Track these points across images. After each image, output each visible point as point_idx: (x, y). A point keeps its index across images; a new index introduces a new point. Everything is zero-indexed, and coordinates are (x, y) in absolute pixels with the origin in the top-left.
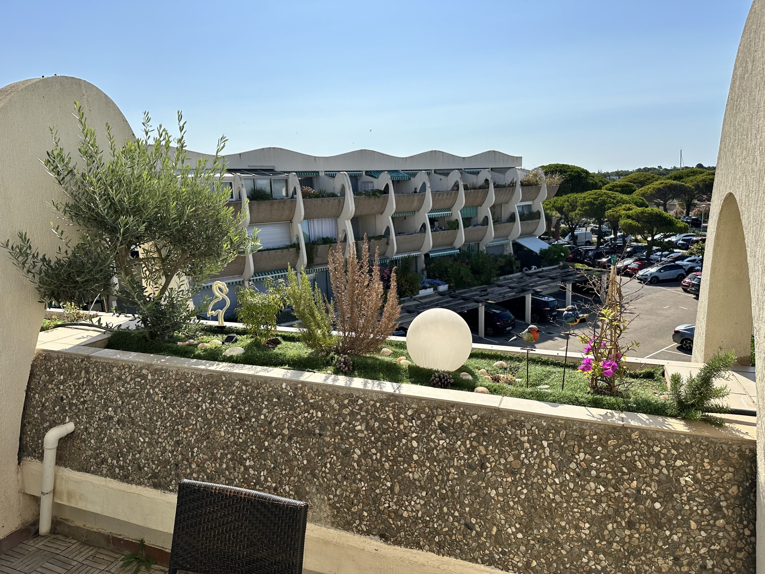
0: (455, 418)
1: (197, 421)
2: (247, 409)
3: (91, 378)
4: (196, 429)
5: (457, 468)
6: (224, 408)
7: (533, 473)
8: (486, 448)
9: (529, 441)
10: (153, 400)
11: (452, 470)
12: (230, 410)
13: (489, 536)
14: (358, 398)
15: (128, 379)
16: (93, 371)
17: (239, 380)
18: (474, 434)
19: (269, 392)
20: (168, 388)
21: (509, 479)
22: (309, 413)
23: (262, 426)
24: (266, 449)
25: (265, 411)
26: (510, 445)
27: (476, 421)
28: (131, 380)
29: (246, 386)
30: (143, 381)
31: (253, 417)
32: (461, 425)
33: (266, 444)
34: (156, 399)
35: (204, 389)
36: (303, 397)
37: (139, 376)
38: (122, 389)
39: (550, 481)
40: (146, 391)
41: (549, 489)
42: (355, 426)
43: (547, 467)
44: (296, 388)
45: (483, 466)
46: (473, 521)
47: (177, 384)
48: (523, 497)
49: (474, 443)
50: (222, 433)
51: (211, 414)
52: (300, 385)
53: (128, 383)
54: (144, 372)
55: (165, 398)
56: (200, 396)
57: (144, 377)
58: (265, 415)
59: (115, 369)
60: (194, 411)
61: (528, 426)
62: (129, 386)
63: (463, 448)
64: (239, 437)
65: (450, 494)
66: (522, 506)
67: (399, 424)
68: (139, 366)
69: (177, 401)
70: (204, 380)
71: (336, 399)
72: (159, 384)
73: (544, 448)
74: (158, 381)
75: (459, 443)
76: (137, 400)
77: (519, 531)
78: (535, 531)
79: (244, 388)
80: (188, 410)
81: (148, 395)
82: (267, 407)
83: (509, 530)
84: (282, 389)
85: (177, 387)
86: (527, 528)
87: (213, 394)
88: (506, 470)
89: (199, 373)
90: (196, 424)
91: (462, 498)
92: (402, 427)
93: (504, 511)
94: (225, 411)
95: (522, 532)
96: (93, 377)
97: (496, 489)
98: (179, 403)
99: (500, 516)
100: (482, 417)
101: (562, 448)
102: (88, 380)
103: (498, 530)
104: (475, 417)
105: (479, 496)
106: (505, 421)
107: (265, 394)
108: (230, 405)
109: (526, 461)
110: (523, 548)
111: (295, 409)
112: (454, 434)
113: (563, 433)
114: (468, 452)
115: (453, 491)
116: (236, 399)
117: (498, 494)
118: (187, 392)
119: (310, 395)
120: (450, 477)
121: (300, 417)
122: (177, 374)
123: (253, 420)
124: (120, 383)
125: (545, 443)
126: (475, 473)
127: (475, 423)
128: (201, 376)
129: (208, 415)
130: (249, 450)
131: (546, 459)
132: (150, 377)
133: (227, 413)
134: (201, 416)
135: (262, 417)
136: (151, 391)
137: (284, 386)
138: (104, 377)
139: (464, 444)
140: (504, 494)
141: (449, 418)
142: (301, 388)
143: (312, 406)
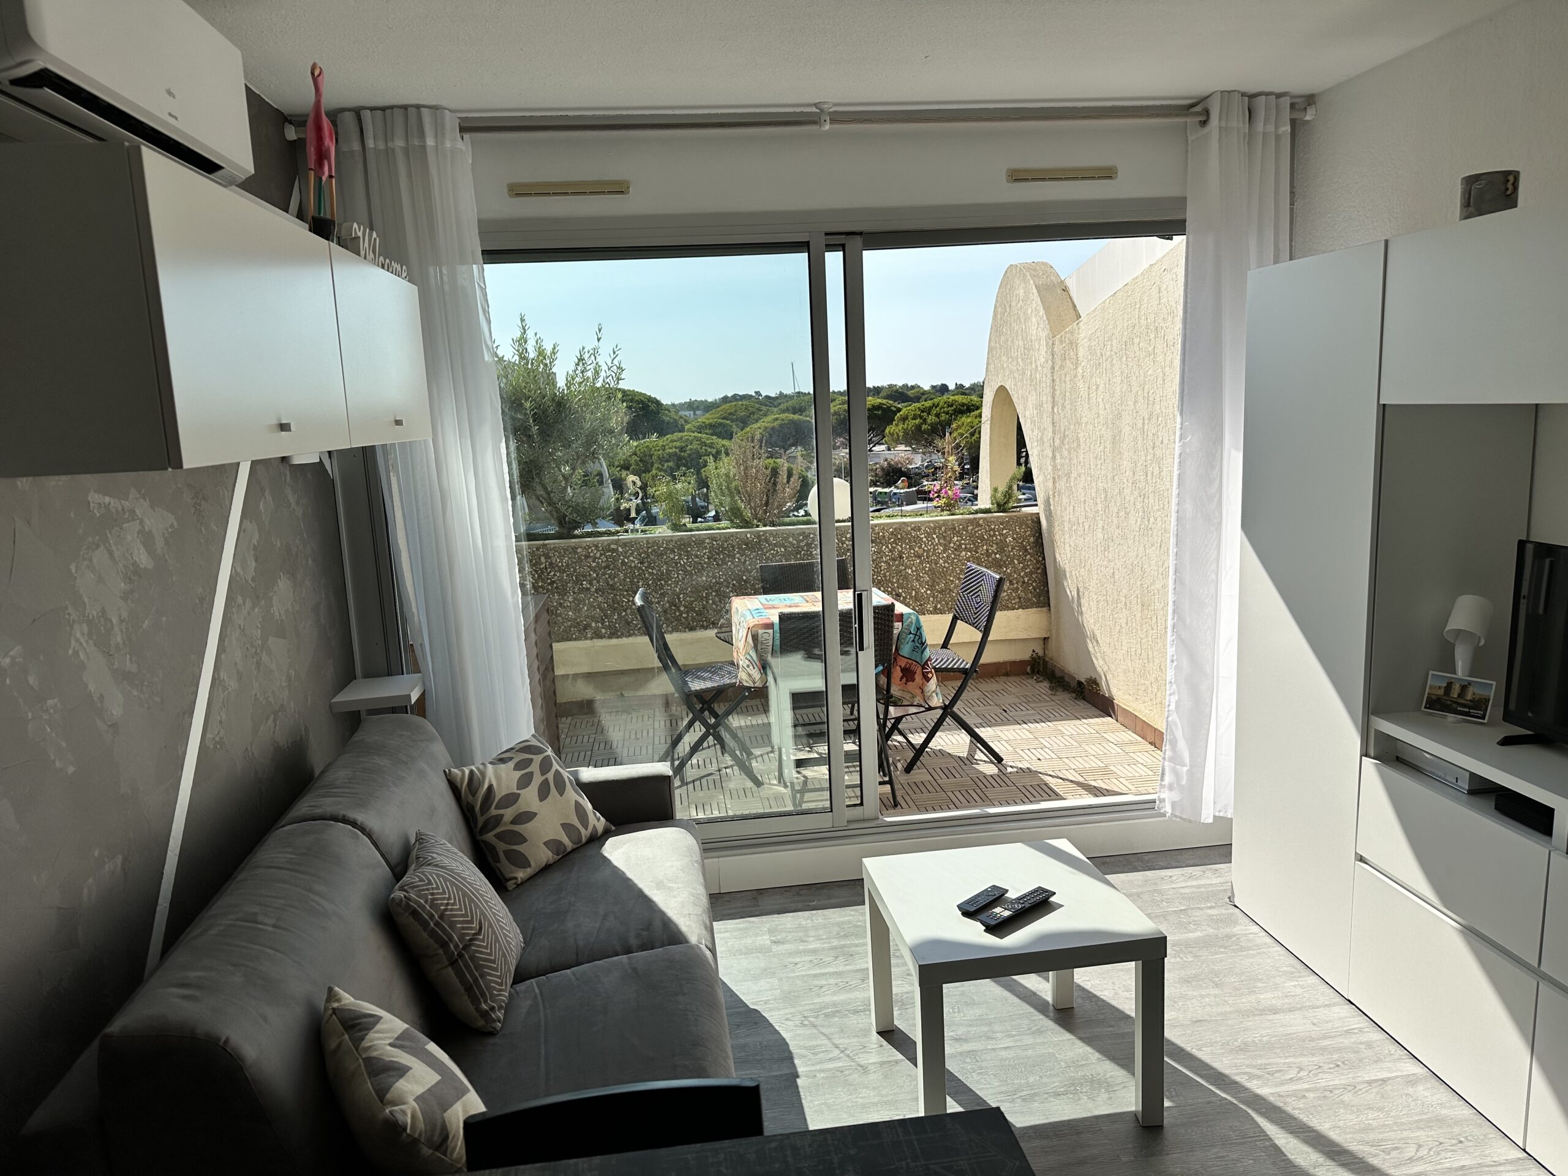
0: (879, 533)
1: (678, 574)
2: (722, 557)
3: (554, 562)
4: (679, 580)
5: (886, 562)
6: (701, 560)
7: (931, 554)
8: (901, 546)
9: (925, 537)
10: (631, 567)
11: (882, 564)
12: (706, 560)
13: (911, 597)
14: (810, 533)
15: (598, 555)
16: (554, 555)
17: (708, 538)
18: (892, 540)
19: (738, 542)
20: (643, 555)
21: (918, 561)
22: (774, 550)
23: (737, 566)
24: (745, 581)
25: (738, 555)
26: (915, 541)
27: (892, 532)
28: (601, 555)
29: (716, 541)
30: (614, 554)
31: (729, 561)
32: (884, 537)
33: (744, 578)
34: (633, 565)
35: (678, 550)
36: (766, 540)
37: (609, 551)
38: (594, 564)
39: (941, 556)
40: (620, 561)
41: (941, 561)
42: (811, 552)
43: (938, 549)
44: (759, 536)
45: (901, 557)
46: (900, 591)
47: (650, 550)
48: (927, 569)
49: (894, 545)
50: (704, 578)
51: (690, 567)
52: (762, 533)
53: (599, 558)
54: (612, 546)
55: (641, 563)
56: (675, 556)
57: (613, 551)
58: (738, 558)
59: (579, 550)
60: (673, 567)
61: (923, 528)
62: (600, 561)
63: (887, 549)
64: (720, 578)
65: (883, 579)
66: (927, 574)
67: (842, 544)
68: (606, 543)
69: (654, 563)
70: (676, 543)
71: (793, 537)
72: (632, 554)
73: (934, 539)
74: (630, 552)
75: (884, 547)
76: (612, 570)
77: (927, 589)
78: (937, 587)
79: (714, 543)
80: (668, 568)
81: (623, 563)
82: (738, 553)
83: (922, 591)
84: (747, 538)
85: (651, 552)
86: (932, 587)
87: (687, 552)
88: (915, 556)
89: (669, 538)
90: (678, 577)
91: (891, 579)
92: (845, 545)
93: (918, 580)
94: (702, 562)
95: (930, 590)
96: (556, 560)
97: (911, 569)
98: (657, 564)
99: (916, 584)
100: (895, 529)
101: (944, 537)
102: (551, 564)
103: (916, 592)
104: (891, 530)
105: (902, 575)
106: (909, 528)
107: (735, 544)
108: (706, 557)
109: (926, 549)
110: (931, 599)
111: (762, 550)
112: (880, 543)
113: (943, 528)
114: (891, 551)
115: (885, 576)
116: (710, 552)
117: (912, 572)
118: (662, 555)
119: (771, 539)
120: (882, 568)
121: (768, 554)
122: (648, 543)
123: (729, 563)
124: (590, 560)
125: (934, 536)
126: (897, 562)
128: (672, 541)
129: (688, 568)
130: (731, 585)
131: (937, 545)
132: (620, 549)
133: (705, 563)
134: (682, 570)
135: (737, 560)
136: (626, 560)
137: (749, 536)
138: (569, 558)
139: (887, 547)
140: (916, 570)
141: (875, 534)
142: (763, 535)
143: (775, 545)
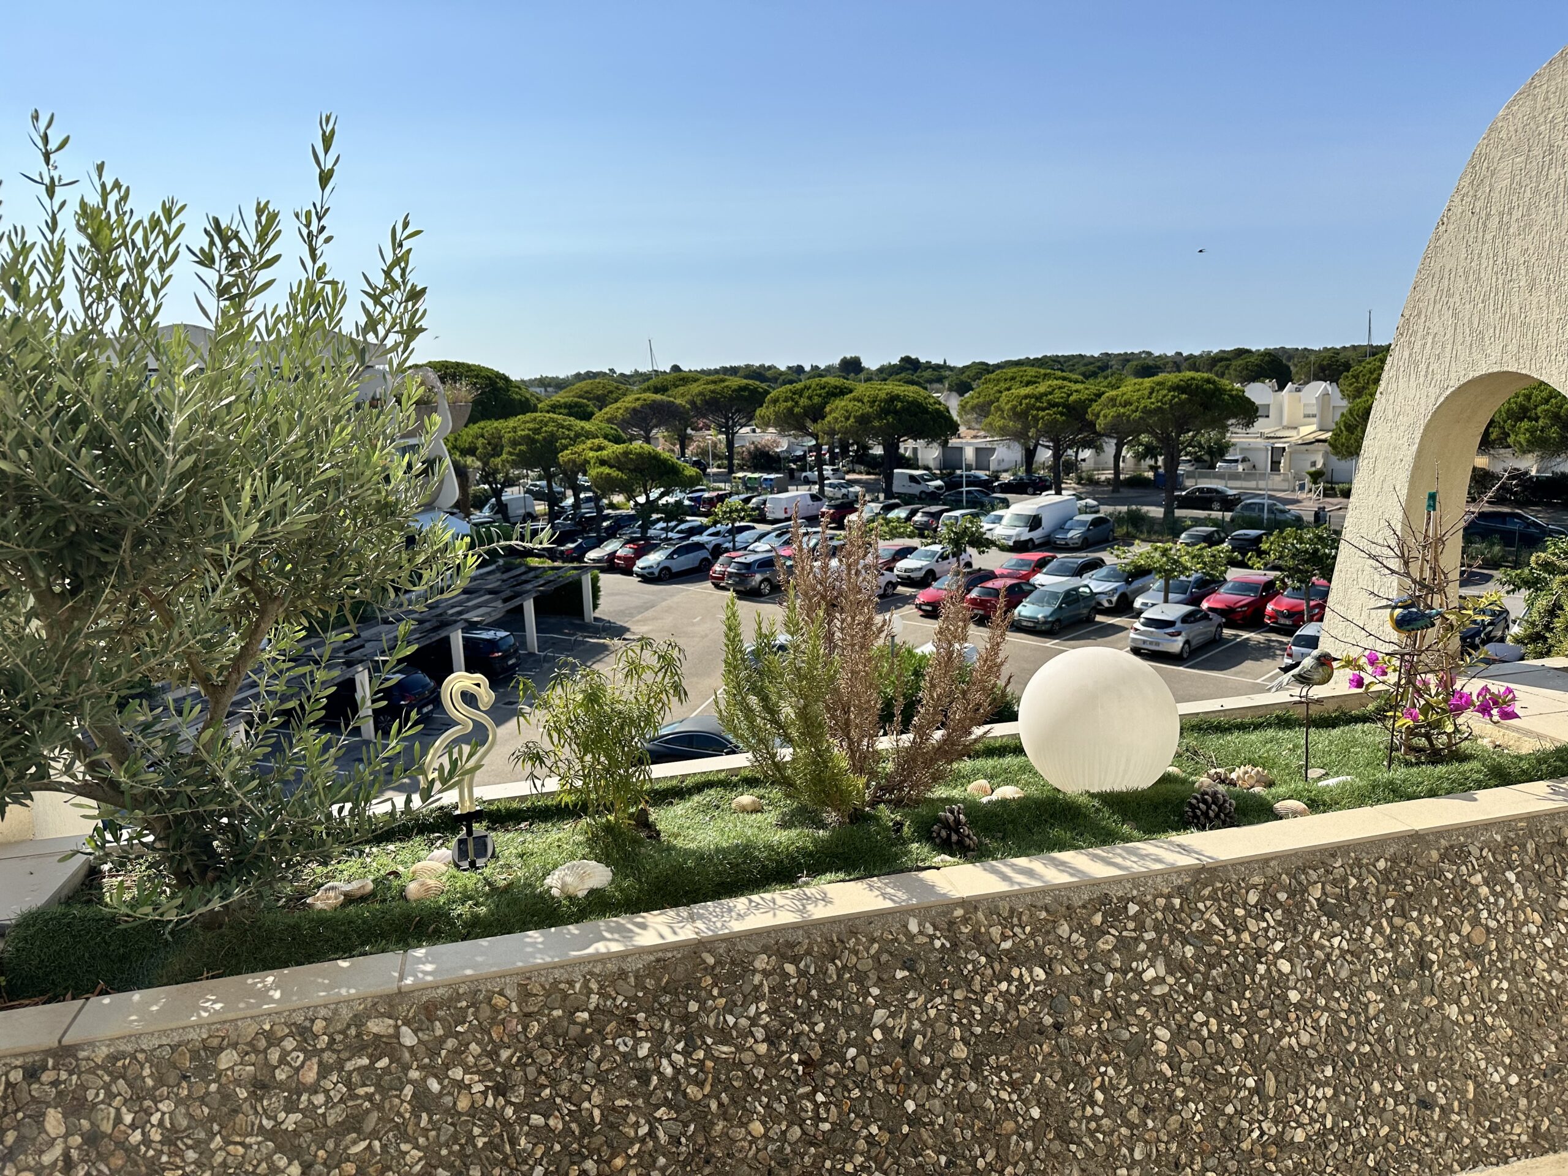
0: (1345, 880)
1: (652, 1122)
2: (820, 1028)
3: (107, 1127)
4: (658, 1149)
5: (1380, 987)
6: (740, 1049)
7: (1509, 942)
8: (1419, 922)
9: (1486, 882)
10: (452, 1111)
11: (1371, 994)
12: (762, 1048)
13: (1464, 1108)
14: (1126, 900)
15: (310, 1075)
16: (111, 1096)
17: (765, 950)
18: (1390, 902)
19: (876, 958)
20: (505, 1054)
21: (1475, 972)
22: (1009, 979)
23: (883, 1060)
24: (914, 1120)
25: (880, 1014)
26: (1457, 901)
27: (1386, 873)
28: (324, 1071)
29: (795, 960)
30: (383, 1063)
31: (848, 1044)
32: (1364, 892)
33: (910, 1106)
34: (463, 1104)
35: (650, 1013)
36: (979, 940)
37: (359, 1049)
38: (290, 1122)
39: (1539, 948)
40: (408, 1091)
41: (1541, 965)
42: (1139, 974)
43: (1526, 922)
44: (951, 923)
45: (1423, 963)
46: (1432, 1087)
47: (535, 1028)
48: (1504, 997)
49: (1398, 921)
50: (757, 1128)
51: (701, 1085)
52: (959, 912)
53: (314, 1089)
54: (376, 1026)
55: (500, 1090)
56: (638, 1041)
57: (387, 1045)
58: (883, 1027)
59: (227, 1059)
60: (632, 1095)
61: (1475, 852)
62: (319, 1099)
63: (1379, 939)
64: (817, 1119)
65: (1378, 1049)
66: (1507, 1017)
68: (346, 1014)
69: (554, 1083)
70: (640, 985)
72: (458, 1053)
73: (1511, 886)
74: (451, 1043)
75: (1369, 930)
76: (374, 1135)
78: (1537, 1059)
79: (790, 968)
80: (609, 1098)
81: (422, 1101)
82: (882, 1002)
83: (1496, 1078)
84: (911, 937)
85: (539, 1037)
87: (686, 1018)
88: (1467, 956)
89: (611, 967)
90: (652, 1133)
91: (1402, 1047)
92: (1246, 937)
93: (1481, 1042)
94: (747, 1057)
95: (1515, 1070)
96: (119, 1119)
97: (1458, 1002)
98: (564, 1088)
99: (1475, 1055)
100: (1393, 860)
101: (1539, 876)
102: (92, 1139)
103: (1478, 1085)
104: (1381, 864)
105: (1431, 1030)
106: (1435, 855)
107: (866, 965)
108: (760, 1034)
109: (1493, 924)
110: (1523, 1102)
112: (1356, 915)
113: (1531, 846)
114: (1391, 945)
116: (773, 1011)
117: (1461, 1013)
118: (584, 1041)
121: (989, 999)
122: (525, 994)
123: (852, 1052)
124: (274, 1101)
125: (1511, 876)
126: (1414, 984)
127: (1385, 877)
128: (623, 974)
129: (692, 1091)
131: (1521, 907)
132: (408, 1038)
133: (758, 1061)
134: (667, 1102)
135: (878, 1034)
136: (434, 1086)
137: (913, 927)
138: (179, 1102)
139: (1378, 929)
140: (1474, 1005)
141: (1334, 883)
142: (965, 920)
